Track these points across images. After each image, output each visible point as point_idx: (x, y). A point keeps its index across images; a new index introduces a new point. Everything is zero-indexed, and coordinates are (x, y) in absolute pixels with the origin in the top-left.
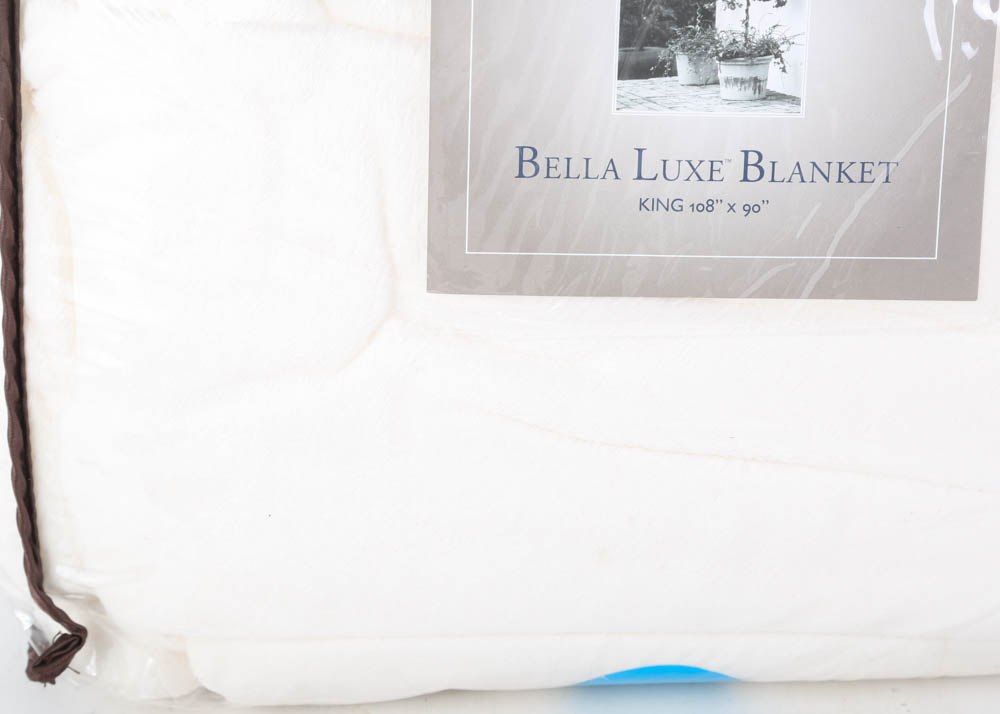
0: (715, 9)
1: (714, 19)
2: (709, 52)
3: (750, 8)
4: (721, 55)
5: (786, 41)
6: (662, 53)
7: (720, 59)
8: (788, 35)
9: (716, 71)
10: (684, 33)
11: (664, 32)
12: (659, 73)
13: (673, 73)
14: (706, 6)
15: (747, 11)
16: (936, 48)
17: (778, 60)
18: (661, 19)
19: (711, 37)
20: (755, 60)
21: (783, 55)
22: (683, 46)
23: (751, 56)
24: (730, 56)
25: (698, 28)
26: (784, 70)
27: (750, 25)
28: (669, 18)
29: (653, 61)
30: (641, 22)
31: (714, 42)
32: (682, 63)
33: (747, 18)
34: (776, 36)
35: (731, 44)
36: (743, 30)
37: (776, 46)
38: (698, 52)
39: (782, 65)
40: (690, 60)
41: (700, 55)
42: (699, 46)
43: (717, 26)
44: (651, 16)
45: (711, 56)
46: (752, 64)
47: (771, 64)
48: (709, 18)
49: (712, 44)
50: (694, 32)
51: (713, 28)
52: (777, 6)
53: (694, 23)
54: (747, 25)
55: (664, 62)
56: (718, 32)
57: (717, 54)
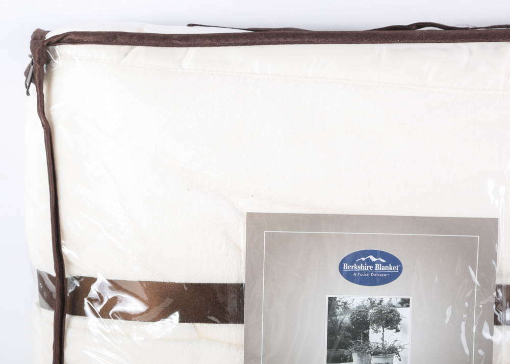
0: (369, 333)
1: (369, 337)
2: (367, 352)
3: (384, 333)
4: (372, 353)
5: (400, 347)
6: (346, 352)
7: (372, 355)
8: (401, 345)
9: (370, 360)
10: (356, 343)
11: (346, 343)
12: (345, 361)
13: (351, 361)
14: (365, 332)
15: (383, 334)
16: (467, 351)
17: (397, 355)
18: (346, 337)
19: (367, 345)
20: (387, 355)
21: (399, 353)
22: (355, 349)
23: (385, 353)
24: (376, 354)
25: (362, 341)
26: (400, 360)
27: (385, 340)
28: (349, 337)
29: (342, 356)
30: (336, 338)
31: (369, 347)
32: (355, 356)
33: (383, 337)
34: (396, 345)
35: (376, 348)
36: (381, 342)
37: (396, 349)
38: (362, 351)
39: (399, 358)
40: (358, 355)
41: (363, 353)
42: (362, 349)
43: (370, 340)
44: (341, 336)
45: (368, 354)
46: (386, 357)
47: (394, 357)
48: (366, 337)
49: (368, 348)
50: (360, 343)
51: (368, 341)
52: (396, 332)
53: (360, 339)
54: (383, 340)
55: (347, 356)
56: (371, 343)
57: (370, 352)
